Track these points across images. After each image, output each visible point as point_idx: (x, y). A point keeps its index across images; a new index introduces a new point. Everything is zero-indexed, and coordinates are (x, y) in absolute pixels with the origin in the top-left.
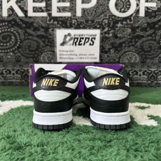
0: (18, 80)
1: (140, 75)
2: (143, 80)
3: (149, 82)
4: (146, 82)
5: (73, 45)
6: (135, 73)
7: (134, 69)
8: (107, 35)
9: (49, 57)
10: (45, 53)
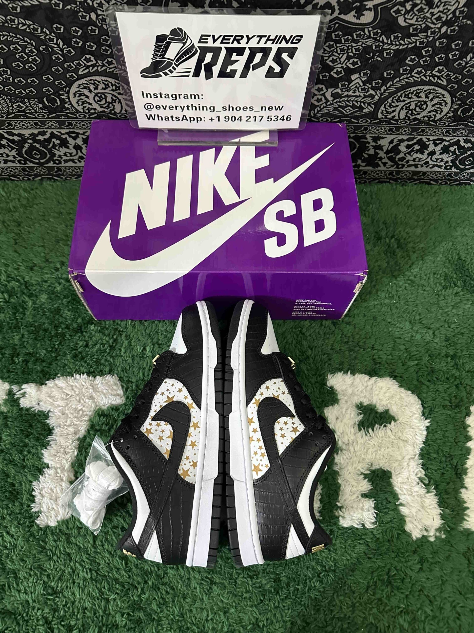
0: (10, 164)
1: (432, 153)
2: (434, 166)
3: (454, 170)
4: (443, 170)
5: (197, 74)
6: (417, 147)
7: (419, 137)
8: (350, 17)
9: (101, 97)
10: (83, 81)
